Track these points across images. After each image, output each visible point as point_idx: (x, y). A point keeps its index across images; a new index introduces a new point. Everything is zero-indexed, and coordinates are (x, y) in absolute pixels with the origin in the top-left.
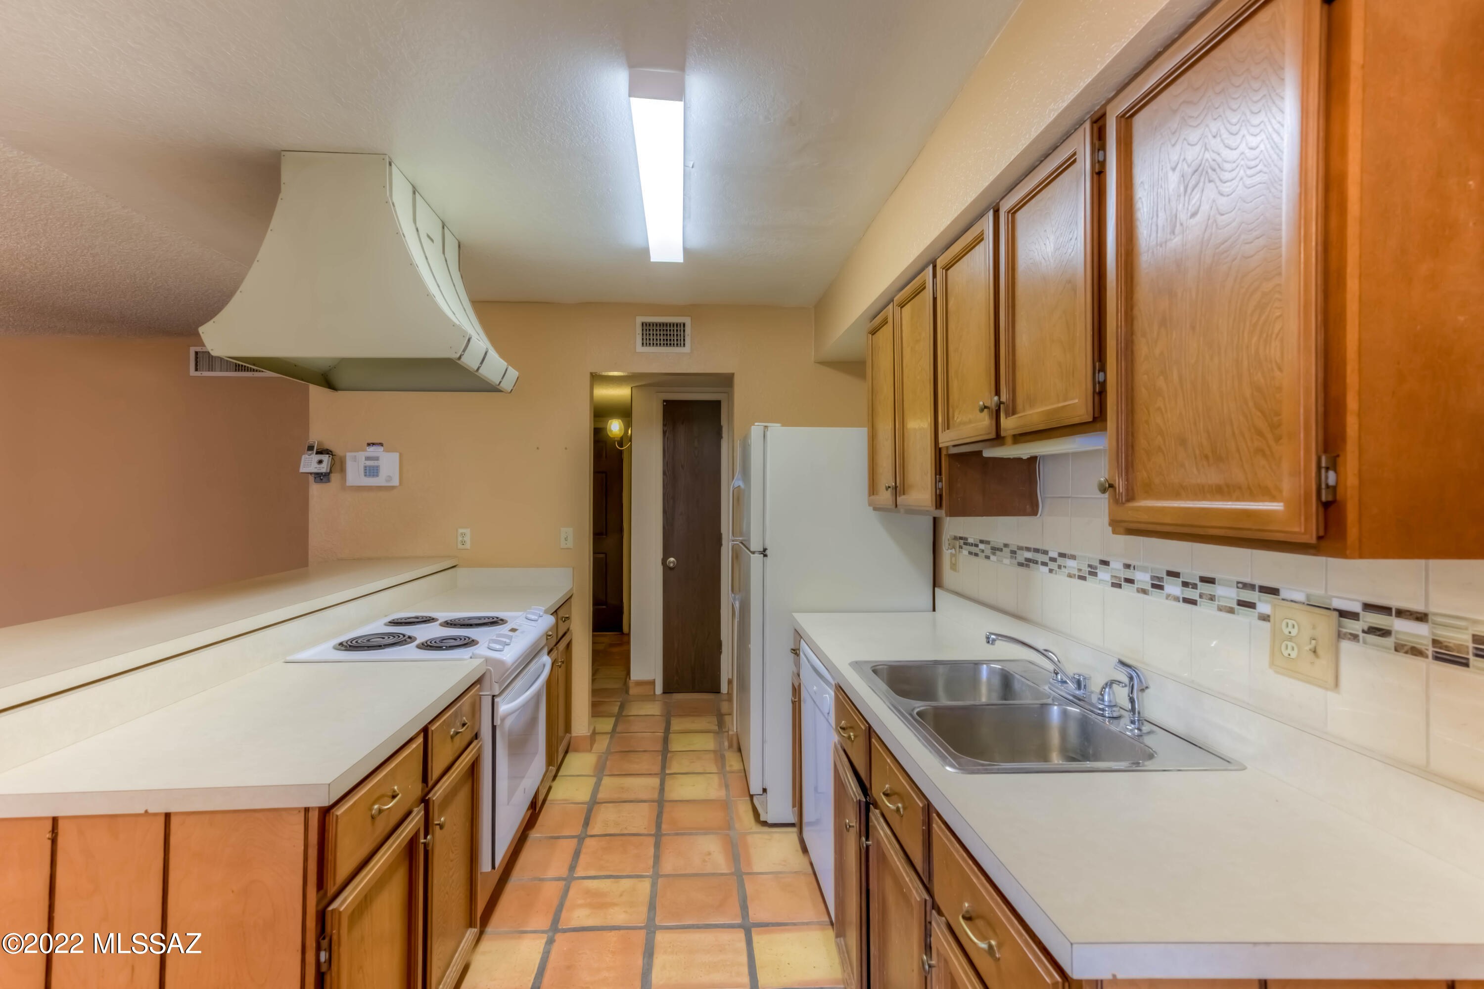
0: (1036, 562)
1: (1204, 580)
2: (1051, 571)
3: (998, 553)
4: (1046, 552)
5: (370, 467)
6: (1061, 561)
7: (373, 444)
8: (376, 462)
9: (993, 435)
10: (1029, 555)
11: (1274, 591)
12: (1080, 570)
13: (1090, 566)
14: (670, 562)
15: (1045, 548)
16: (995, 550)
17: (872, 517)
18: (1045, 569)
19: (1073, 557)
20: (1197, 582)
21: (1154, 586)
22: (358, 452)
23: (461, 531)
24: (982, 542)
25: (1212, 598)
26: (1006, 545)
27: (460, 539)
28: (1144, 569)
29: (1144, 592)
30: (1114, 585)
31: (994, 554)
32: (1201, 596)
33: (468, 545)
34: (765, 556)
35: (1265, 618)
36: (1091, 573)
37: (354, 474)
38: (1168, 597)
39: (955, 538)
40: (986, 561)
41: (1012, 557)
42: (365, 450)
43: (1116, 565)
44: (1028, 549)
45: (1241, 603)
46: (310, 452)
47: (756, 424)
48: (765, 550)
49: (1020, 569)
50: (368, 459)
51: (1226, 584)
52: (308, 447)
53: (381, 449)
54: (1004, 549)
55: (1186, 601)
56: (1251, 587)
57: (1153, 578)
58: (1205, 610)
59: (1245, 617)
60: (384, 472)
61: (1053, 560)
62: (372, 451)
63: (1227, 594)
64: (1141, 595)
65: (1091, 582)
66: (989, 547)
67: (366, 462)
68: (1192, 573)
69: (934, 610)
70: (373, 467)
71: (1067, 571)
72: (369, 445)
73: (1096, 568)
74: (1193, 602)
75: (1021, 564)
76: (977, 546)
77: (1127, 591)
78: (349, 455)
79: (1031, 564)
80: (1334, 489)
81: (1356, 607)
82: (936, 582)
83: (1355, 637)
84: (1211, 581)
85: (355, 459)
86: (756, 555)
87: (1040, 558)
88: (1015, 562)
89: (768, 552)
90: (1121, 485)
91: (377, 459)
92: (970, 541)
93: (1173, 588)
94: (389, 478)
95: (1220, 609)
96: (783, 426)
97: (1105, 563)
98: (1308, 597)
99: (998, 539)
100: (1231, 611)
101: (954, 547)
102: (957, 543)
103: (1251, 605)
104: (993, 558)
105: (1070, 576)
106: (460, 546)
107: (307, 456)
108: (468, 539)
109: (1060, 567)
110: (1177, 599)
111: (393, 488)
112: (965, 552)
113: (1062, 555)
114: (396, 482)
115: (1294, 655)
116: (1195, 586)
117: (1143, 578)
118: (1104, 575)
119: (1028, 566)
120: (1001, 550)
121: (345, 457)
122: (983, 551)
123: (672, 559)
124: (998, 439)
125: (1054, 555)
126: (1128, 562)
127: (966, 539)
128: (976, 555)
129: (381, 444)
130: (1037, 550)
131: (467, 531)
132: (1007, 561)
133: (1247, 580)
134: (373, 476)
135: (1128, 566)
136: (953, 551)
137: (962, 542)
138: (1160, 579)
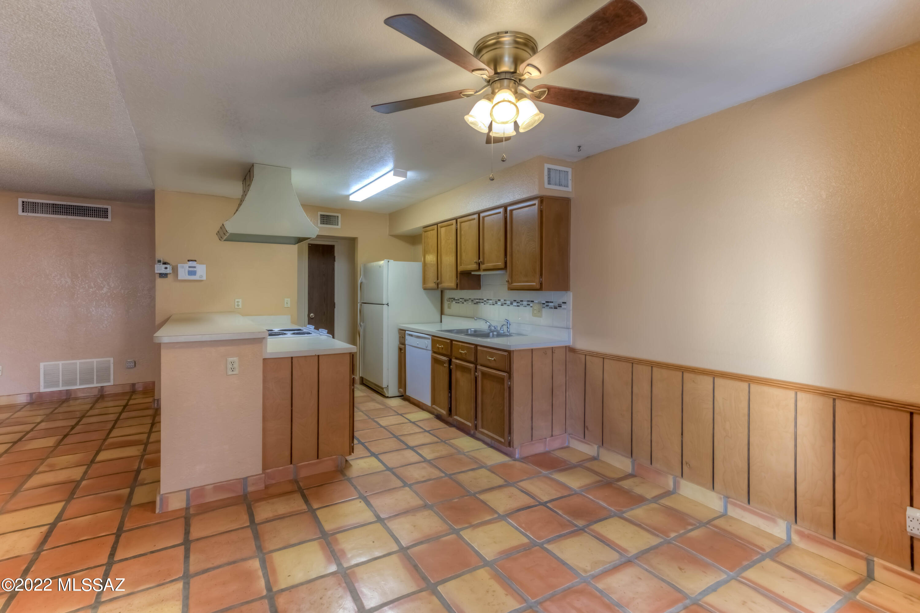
0: (480, 302)
1: (521, 301)
2: (484, 304)
3: (467, 301)
4: (483, 299)
5: (191, 271)
6: (487, 301)
7: (191, 260)
8: (194, 269)
9: (478, 269)
10: (478, 301)
11: (533, 301)
12: (493, 303)
13: (495, 301)
14: (312, 316)
15: (483, 298)
16: (465, 300)
17: (422, 292)
18: (483, 304)
19: (491, 300)
20: (520, 302)
21: (511, 304)
22: (185, 264)
23: (237, 300)
24: (461, 299)
25: (522, 305)
26: (470, 299)
27: (236, 304)
28: (509, 300)
29: (509, 305)
30: (502, 305)
31: (465, 302)
32: (520, 304)
33: (240, 307)
34: (388, 306)
35: (531, 307)
36: (496, 303)
37: (183, 274)
38: (514, 306)
39: (450, 298)
40: (463, 304)
41: (472, 302)
42: (187, 263)
43: (502, 300)
44: (477, 299)
45: (528, 305)
46: (160, 263)
47: (385, 260)
48: (388, 304)
49: (475, 305)
50: (190, 267)
51: (525, 301)
52: (158, 261)
53: (195, 263)
54: (469, 300)
55: (518, 306)
56: (529, 301)
57: (511, 302)
58: (521, 308)
59: (528, 307)
60: (198, 274)
61: (485, 301)
62: (191, 264)
63: (525, 303)
64: (508, 306)
65: (496, 306)
66: (464, 300)
67: (189, 269)
68: (518, 300)
69: (441, 322)
70: (193, 271)
71: (489, 303)
72: (189, 261)
73: (497, 302)
74: (519, 306)
75: (475, 304)
76: (459, 300)
77: (505, 306)
78: (179, 265)
79: (478, 303)
80: (541, 281)
81: (544, 302)
82: (442, 313)
83: (544, 307)
84: (522, 301)
85: (183, 267)
86: (385, 305)
87: (481, 301)
88: (473, 303)
89: (389, 304)
90: (510, 281)
91: (195, 267)
92: (456, 299)
93: (515, 304)
94: (201, 276)
95: (524, 306)
96: (394, 261)
97: (499, 300)
98: (538, 301)
99: (467, 297)
100: (526, 306)
101: (449, 301)
102: (451, 300)
103: (529, 305)
104: (465, 303)
105: (490, 305)
106: (236, 307)
107: (158, 265)
108: (240, 304)
109: (487, 303)
110: (516, 306)
111: (202, 281)
112: (454, 302)
113: (488, 300)
114: (204, 278)
115: (536, 312)
116: (519, 303)
117: (508, 302)
118: (499, 303)
119: (477, 304)
120: (468, 300)
121: (177, 266)
122: (461, 301)
123: (312, 314)
124: (479, 270)
125: (485, 300)
126: (505, 299)
127: (454, 298)
128: (459, 303)
129: (195, 261)
130: (480, 299)
131: (240, 300)
132: (470, 303)
133: (529, 300)
134: (193, 275)
135: (505, 300)
136: (449, 303)
137: (453, 299)
138: (512, 302)
